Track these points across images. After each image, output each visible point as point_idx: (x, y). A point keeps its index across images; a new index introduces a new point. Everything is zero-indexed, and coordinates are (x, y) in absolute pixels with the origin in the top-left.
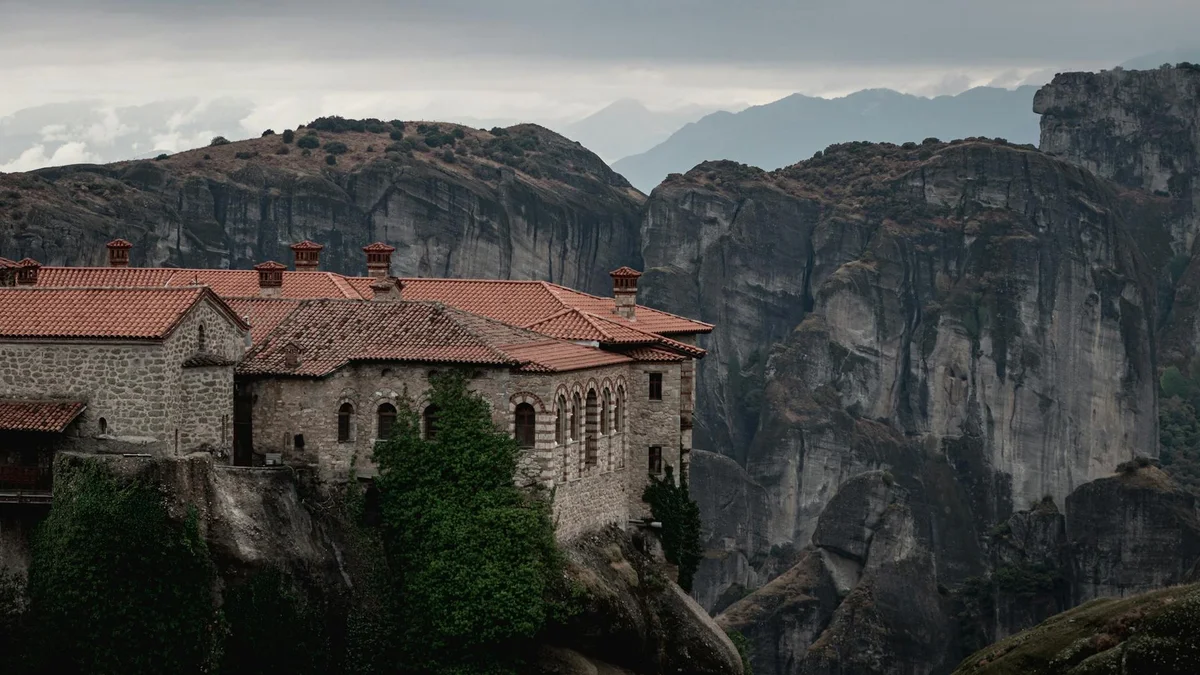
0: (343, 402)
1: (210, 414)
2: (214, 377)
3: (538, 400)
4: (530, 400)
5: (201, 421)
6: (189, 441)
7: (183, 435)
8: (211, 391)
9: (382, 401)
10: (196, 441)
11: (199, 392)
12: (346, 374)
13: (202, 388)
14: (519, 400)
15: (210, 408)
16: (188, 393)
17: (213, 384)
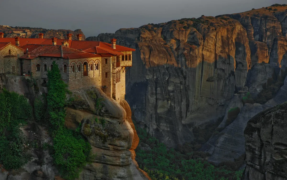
0: (37, 64)
1: (9, 66)
2: (10, 59)
3: (67, 64)
4: (66, 64)
5: (7, 67)
6: (5, 71)
7: (4, 70)
8: (9, 62)
9: (44, 64)
10: (7, 71)
11: (7, 62)
12: (38, 59)
13: (8, 61)
14: (64, 64)
15: (9, 65)
16: (5, 62)
17: (10, 60)
